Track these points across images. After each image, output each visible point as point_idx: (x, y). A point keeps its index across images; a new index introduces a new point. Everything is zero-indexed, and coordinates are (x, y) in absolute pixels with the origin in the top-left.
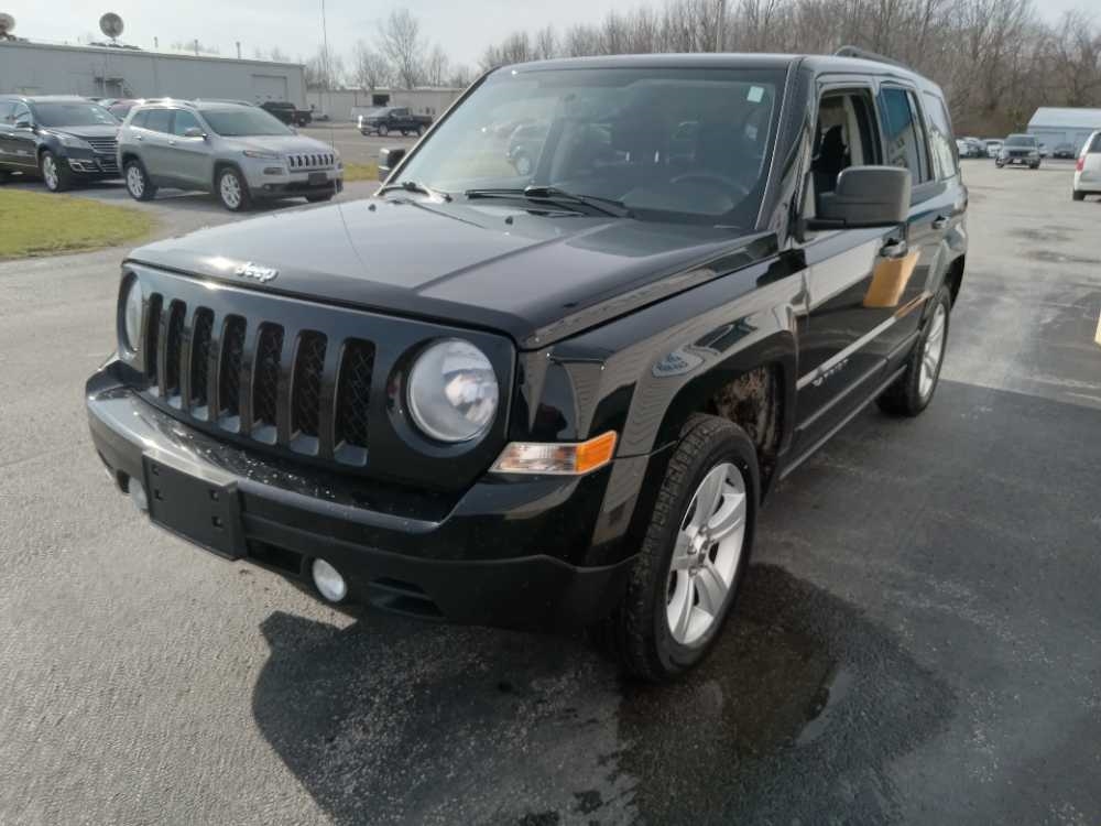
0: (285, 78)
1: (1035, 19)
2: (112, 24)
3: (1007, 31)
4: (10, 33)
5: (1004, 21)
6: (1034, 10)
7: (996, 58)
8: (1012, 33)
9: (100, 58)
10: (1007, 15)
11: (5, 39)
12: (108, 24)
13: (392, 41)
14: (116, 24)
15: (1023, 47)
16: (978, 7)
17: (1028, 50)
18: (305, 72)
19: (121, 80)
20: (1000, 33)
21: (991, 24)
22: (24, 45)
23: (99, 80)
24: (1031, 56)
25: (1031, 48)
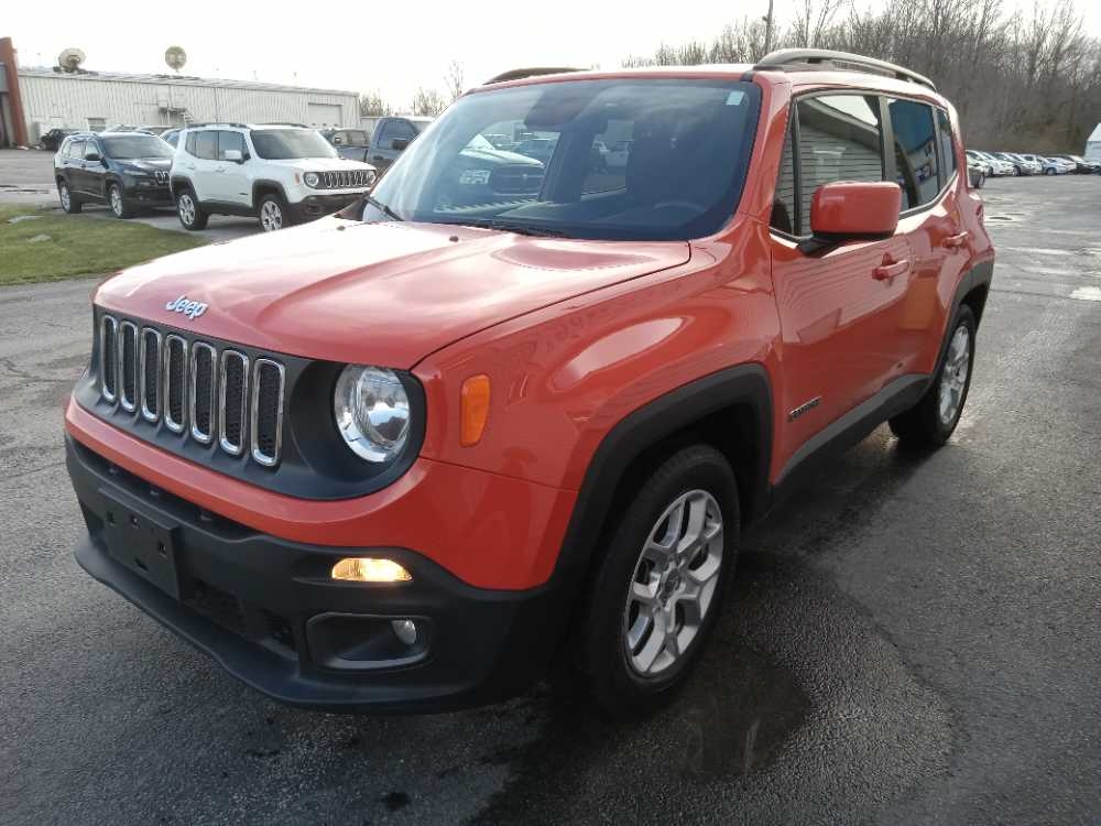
0: (339, 106)
2: (176, 57)
3: (1066, 45)
4: (81, 66)
5: (1062, 37)
7: (1055, 73)
8: (1071, 48)
9: (163, 90)
10: (1066, 29)
11: (76, 72)
12: (172, 56)
14: (180, 57)
15: (1084, 62)
16: (1035, 22)
17: (1090, 64)
18: (361, 98)
19: (184, 110)
20: (1058, 49)
21: (1048, 39)
22: (93, 77)
23: (163, 111)
24: (1092, 69)
25: (1092, 62)
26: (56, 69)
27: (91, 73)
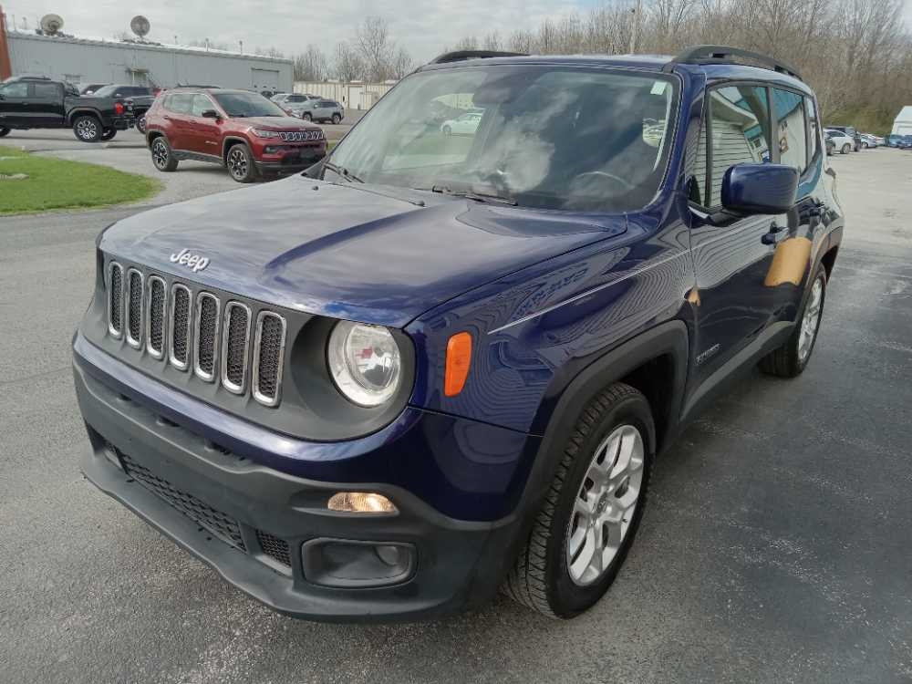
0: (277, 71)
1: (904, 32)
2: (141, 25)
3: (879, 41)
4: (59, 30)
5: (877, 34)
6: (903, 24)
7: (870, 64)
8: (884, 43)
9: (129, 54)
10: (880, 27)
11: (56, 36)
12: (138, 25)
13: (366, 42)
15: (894, 55)
16: (855, 20)
17: (898, 56)
18: (295, 65)
19: (147, 72)
20: (873, 43)
21: (865, 35)
22: (72, 41)
23: (129, 71)
24: (900, 62)
25: (901, 56)
26: (39, 32)
27: (69, 37)
